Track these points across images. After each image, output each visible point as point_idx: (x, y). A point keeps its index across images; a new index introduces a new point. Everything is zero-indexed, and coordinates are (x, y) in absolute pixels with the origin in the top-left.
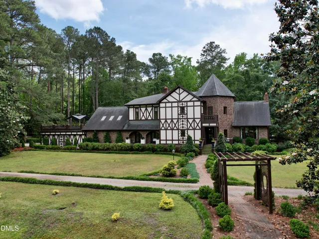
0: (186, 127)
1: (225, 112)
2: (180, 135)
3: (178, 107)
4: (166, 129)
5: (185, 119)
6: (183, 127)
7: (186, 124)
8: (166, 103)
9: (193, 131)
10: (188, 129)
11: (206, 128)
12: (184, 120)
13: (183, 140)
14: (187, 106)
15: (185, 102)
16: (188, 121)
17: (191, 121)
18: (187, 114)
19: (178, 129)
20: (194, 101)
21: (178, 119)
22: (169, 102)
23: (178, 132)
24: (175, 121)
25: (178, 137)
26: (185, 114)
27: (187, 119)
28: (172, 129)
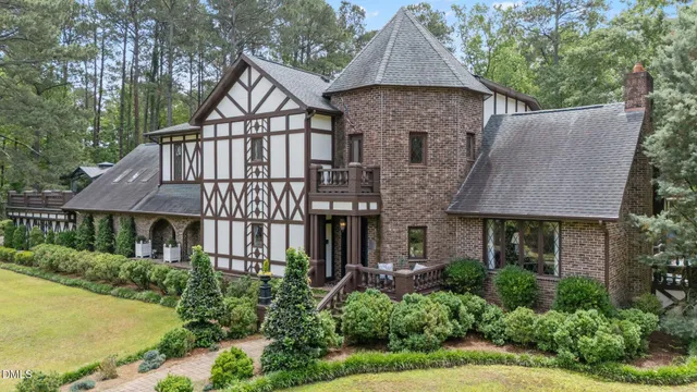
0: (266, 211)
1: (416, 155)
2: (249, 238)
3: (245, 136)
4: (216, 217)
5: (263, 180)
6: (257, 212)
7: (266, 200)
8: (215, 123)
9: (284, 226)
10: (271, 220)
11: (322, 218)
12: (260, 184)
13: (258, 261)
14: (269, 134)
15: (262, 116)
16: (270, 189)
17: (278, 188)
18: (268, 163)
19: (245, 219)
20: (288, 114)
21: (246, 180)
22: (224, 120)
23: (246, 228)
24: (238, 187)
25: (246, 246)
26: (263, 164)
27: (270, 180)
28: (231, 218)
